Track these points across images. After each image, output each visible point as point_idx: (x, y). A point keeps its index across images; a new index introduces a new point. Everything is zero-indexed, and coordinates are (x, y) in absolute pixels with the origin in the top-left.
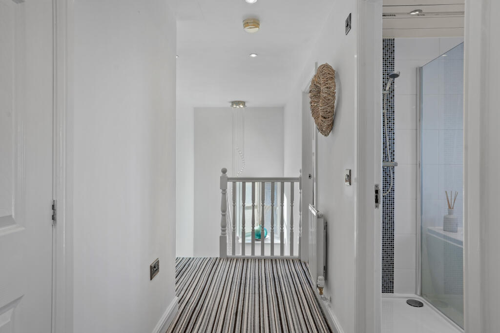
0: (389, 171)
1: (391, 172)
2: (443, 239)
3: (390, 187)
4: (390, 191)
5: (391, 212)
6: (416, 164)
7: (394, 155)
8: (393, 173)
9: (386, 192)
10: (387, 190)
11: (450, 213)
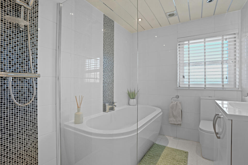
0: (32, 82)
1: (34, 83)
2: (73, 131)
3: (32, 96)
4: (33, 99)
5: (35, 119)
6: (56, 77)
7: (37, 68)
8: (37, 84)
9: (29, 102)
10: (30, 100)
11: (79, 111)
